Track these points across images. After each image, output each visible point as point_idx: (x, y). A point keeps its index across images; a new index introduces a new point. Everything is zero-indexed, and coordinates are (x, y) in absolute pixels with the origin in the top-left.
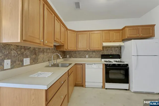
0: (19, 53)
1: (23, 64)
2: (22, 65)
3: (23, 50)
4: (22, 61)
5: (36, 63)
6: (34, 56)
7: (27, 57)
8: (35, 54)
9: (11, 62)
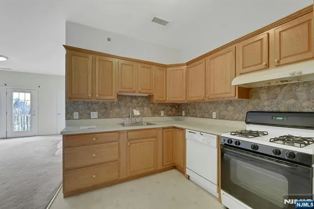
0: (86, 107)
1: (90, 116)
2: (90, 118)
3: (90, 105)
4: (89, 114)
5: (107, 118)
6: (104, 110)
7: (94, 111)
8: (106, 108)
9: (79, 114)
